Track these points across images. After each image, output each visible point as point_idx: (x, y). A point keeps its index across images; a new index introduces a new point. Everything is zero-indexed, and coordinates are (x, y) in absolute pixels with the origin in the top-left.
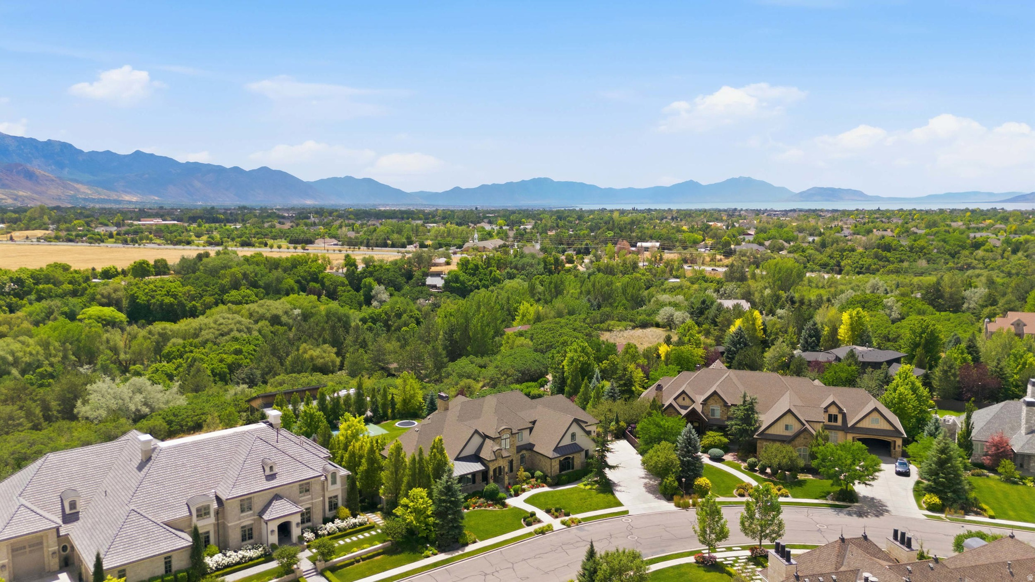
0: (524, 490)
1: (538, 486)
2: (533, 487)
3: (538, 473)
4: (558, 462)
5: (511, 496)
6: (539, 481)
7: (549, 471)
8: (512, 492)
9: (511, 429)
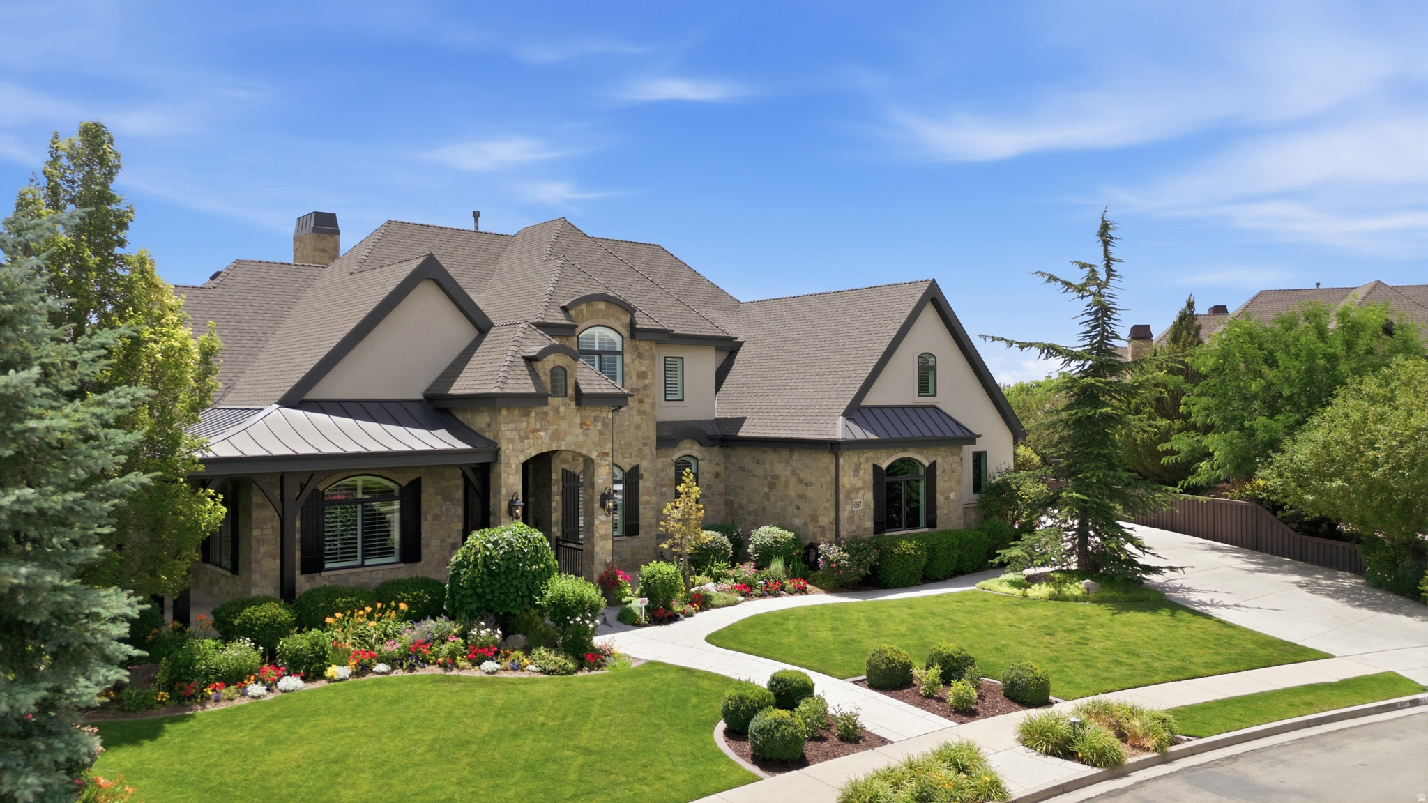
0: (703, 603)
1: (772, 591)
2: (747, 589)
3: (766, 533)
4: (867, 475)
5: (628, 620)
6: (777, 566)
7: (826, 519)
8: (638, 604)
9: (629, 309)
